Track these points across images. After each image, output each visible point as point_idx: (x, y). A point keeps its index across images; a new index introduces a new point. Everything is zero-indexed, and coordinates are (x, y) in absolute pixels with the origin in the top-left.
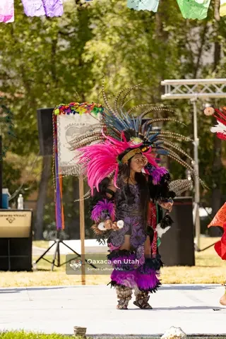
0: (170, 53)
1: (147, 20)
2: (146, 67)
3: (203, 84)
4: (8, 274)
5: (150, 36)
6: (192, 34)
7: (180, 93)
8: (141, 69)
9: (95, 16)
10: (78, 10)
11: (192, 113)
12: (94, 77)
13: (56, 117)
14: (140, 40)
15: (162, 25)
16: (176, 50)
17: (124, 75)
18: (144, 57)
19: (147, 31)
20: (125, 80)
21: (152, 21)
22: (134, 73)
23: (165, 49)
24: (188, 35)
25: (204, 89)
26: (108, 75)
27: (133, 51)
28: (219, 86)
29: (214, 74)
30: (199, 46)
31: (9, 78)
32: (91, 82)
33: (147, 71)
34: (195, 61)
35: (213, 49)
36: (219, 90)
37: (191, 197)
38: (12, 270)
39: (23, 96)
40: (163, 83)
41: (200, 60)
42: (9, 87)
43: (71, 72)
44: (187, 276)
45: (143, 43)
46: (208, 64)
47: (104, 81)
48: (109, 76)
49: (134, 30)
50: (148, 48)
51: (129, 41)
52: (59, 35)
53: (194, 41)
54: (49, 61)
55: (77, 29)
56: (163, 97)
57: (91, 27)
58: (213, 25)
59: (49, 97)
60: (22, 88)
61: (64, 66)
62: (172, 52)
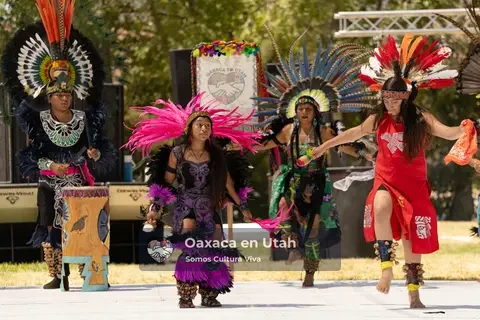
3: (391, 17)
7: (360, 29)
12: (247, 10)
13: (195, 59)
17: (285, 7)
20: (286, 13)
25: (391, 25)
26: (264, 6)
28: (412, 20)
31: (133, 11)
32: (241, 17)
36: (412, 25)
38: (138, 262)
39: (151, 35)
40: (337, 16)
42: (132, 23)
44: (368, 271)
47: (259, 15)
48: (266, 9)
56: (337, 34)
59: (185, 35)
60: (151, 24)
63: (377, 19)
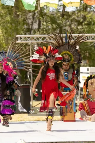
0: (20, 24)
1: (10, 9)
2: (10, 30)
3: (34, 37)
5: (11, 16)
6: (29, 16)
7: (24, 41)
8: (7, 30)
14: (7, 18)
15: (16, 12)
16: (22, 22)
18: (9, 25)
19: (10, 14)
20: (1, 35)
21: (12, 10)
22: (4, 32)
23: (18, 22)
24: (27, 16)
25: (34, 39)
27: (4, 22)
29: (38, 33)
30: (32, 21)
33: (10, 31)
34: (30, 27)
35: (38, 22)
36: (40, 39)
37: (29, 84)
40: (17, 36)
41: (33, 27)
45: (8, 19)
46: (36, 29)
49: (4, 14)
50: (10, 21)
51: (2, 18)
53: (30, 19)
56: (17, 42)
58: (37, 12)
62: (21, 23)
63: (30, 37)
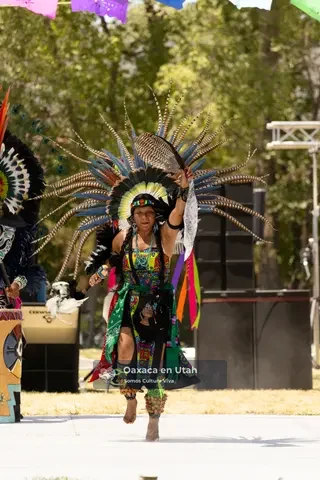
0: (280, 83)
1: (248, 36)
4: (45, 396)
6: (313, 56)
7: (294, 140)
8: (237, 105)
9: (174, 29)
10: (150, 20)
11: (312, 169)
14: (237, 63)
15: (268, 43)
16: (290, 79)
17: (213, 113)
18: (243, 87)
19: (247, 52)
20: (215, 121)
21: (254, 38)
22: (227, 111)
23: (273, 76)
24: (306, 58)
27: (227, 80)
31: (48, 116)
37: (308, 290)
38: (50, 390)
39: (69, 141)
40: (270, 126)
42: (49, 129)
43: (138, 108)
49: (230, 50)
51: (222, 66)
52: (123, 56)
54: (107, 92)
55: (148, 48)
57: (168, 44)
60: (68, 130)
61: (128, 100)
62: (283, 82)
63: (313, 130)
